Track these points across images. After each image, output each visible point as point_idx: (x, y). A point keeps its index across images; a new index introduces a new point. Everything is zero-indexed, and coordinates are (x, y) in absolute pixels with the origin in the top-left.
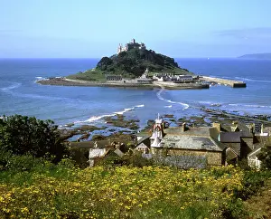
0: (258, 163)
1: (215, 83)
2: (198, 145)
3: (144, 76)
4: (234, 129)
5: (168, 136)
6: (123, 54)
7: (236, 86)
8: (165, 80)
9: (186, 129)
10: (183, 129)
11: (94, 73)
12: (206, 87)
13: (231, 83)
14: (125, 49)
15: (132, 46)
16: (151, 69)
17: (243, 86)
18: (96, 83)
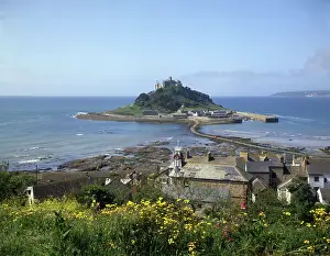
0: (289, 196)
1: (248, 118)
2: (221, 175)
3: (179, 111)
4: (262, 158)
5: (188, 166)
6: (160, 91)
7: (268, 121)
8: (200, 115)
9: (211, 159)
10: (207, 158)
11: (132, 108)
12: (239, 121)
13: (264, 118)
14: (162, 86)
15: (169, 83)
16: (187, 105)
17: (276, 120)
18: (133, 118)
